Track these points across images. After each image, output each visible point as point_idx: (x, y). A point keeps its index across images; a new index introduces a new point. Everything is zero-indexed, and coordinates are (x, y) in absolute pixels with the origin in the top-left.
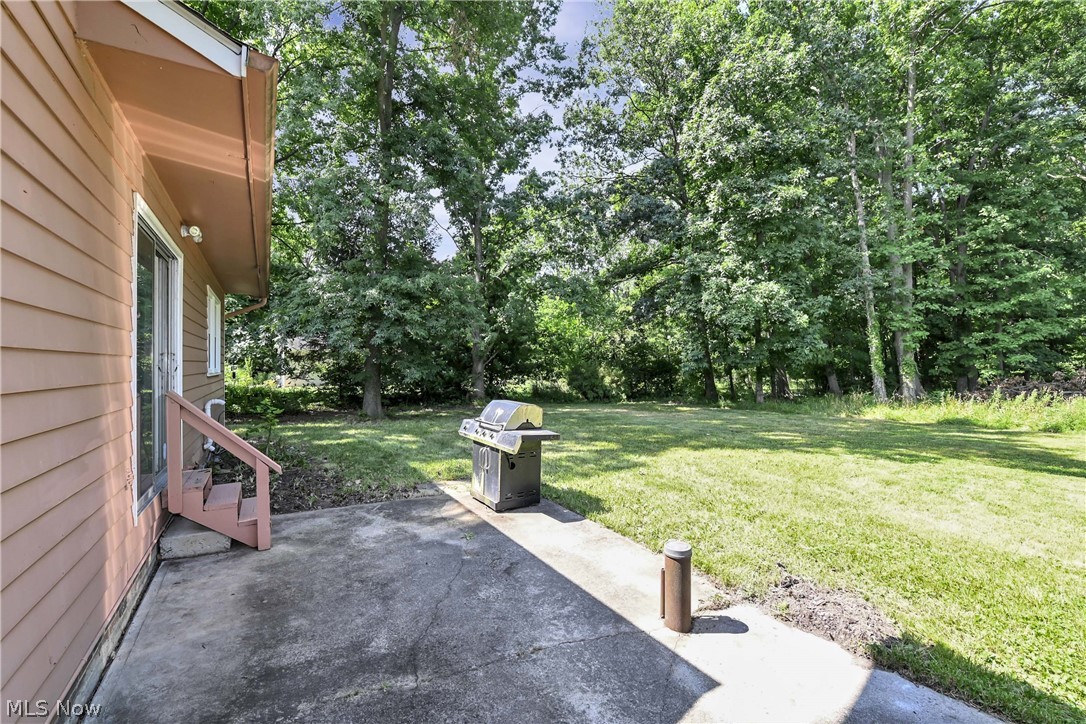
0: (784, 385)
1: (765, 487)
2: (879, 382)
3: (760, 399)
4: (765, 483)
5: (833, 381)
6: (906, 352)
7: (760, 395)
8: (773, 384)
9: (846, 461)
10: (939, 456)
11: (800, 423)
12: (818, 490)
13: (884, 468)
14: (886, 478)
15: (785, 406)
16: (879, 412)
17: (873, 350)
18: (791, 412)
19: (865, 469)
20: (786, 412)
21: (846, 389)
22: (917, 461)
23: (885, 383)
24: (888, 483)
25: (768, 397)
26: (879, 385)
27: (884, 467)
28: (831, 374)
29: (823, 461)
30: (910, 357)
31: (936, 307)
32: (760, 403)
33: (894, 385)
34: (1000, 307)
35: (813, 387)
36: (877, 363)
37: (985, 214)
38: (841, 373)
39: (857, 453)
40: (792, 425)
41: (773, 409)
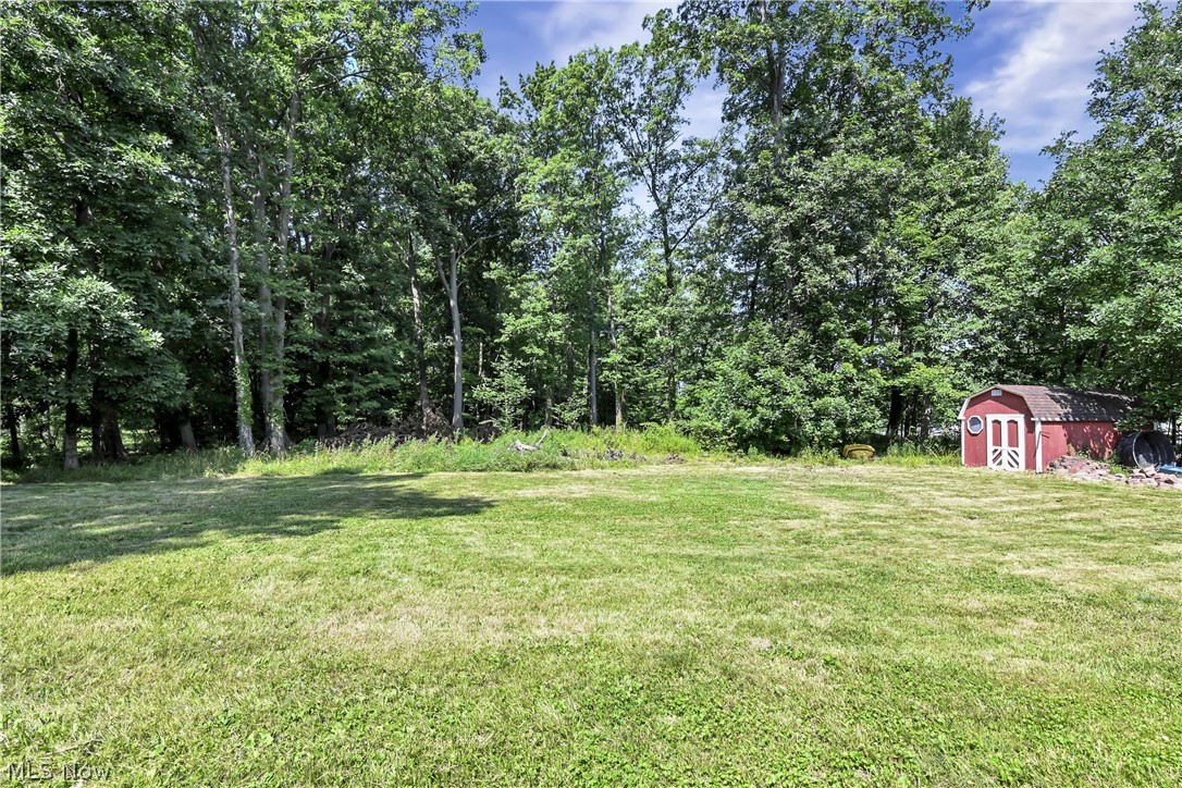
0: (114, 438)
1: (91, 658)
2: (246, 432)
3: (72, 463)
4: (92, 648)
5: (187, 432)
6: (276, 397)
7: (72, 457)
8: (95, 439)
9: (230, 549)
10: (336, 518)
11: (144, 494)
12: (203, 624)
13: (287, 551)
14: (298, 568)
15: (116, 470)
16: (252, 469)
17: (241, 394)
18: (125, 479)
19: (266, 560)
20: (117, 480)
21: (204, 442)
22: (319, 530)
23: (253, 432)
24: (302, 576)
25: (85, 459)
26: (246, 435)
27: (285, 550)
28: (184, 422)
29: (197, 560)
30: (279, 404)
31: (306, 350)
32: (71, 469)
33: (261, 434)
34: (355, 358)
35: (157, 440)
36: (244, 410)
37: (347, 271)
38: (197, 423)
39: (243, 532)
40: (130, 501)
41: (95, 477)
